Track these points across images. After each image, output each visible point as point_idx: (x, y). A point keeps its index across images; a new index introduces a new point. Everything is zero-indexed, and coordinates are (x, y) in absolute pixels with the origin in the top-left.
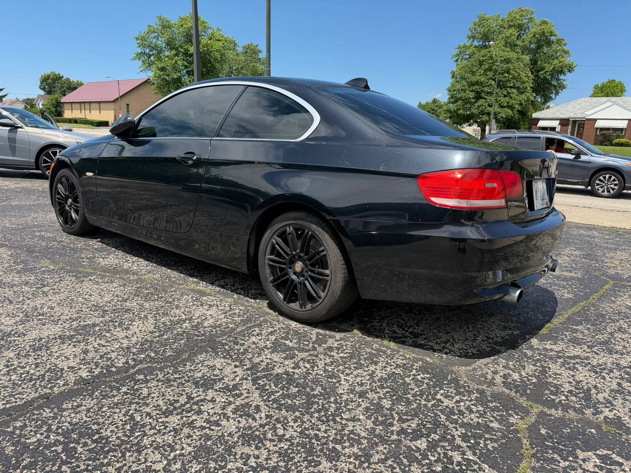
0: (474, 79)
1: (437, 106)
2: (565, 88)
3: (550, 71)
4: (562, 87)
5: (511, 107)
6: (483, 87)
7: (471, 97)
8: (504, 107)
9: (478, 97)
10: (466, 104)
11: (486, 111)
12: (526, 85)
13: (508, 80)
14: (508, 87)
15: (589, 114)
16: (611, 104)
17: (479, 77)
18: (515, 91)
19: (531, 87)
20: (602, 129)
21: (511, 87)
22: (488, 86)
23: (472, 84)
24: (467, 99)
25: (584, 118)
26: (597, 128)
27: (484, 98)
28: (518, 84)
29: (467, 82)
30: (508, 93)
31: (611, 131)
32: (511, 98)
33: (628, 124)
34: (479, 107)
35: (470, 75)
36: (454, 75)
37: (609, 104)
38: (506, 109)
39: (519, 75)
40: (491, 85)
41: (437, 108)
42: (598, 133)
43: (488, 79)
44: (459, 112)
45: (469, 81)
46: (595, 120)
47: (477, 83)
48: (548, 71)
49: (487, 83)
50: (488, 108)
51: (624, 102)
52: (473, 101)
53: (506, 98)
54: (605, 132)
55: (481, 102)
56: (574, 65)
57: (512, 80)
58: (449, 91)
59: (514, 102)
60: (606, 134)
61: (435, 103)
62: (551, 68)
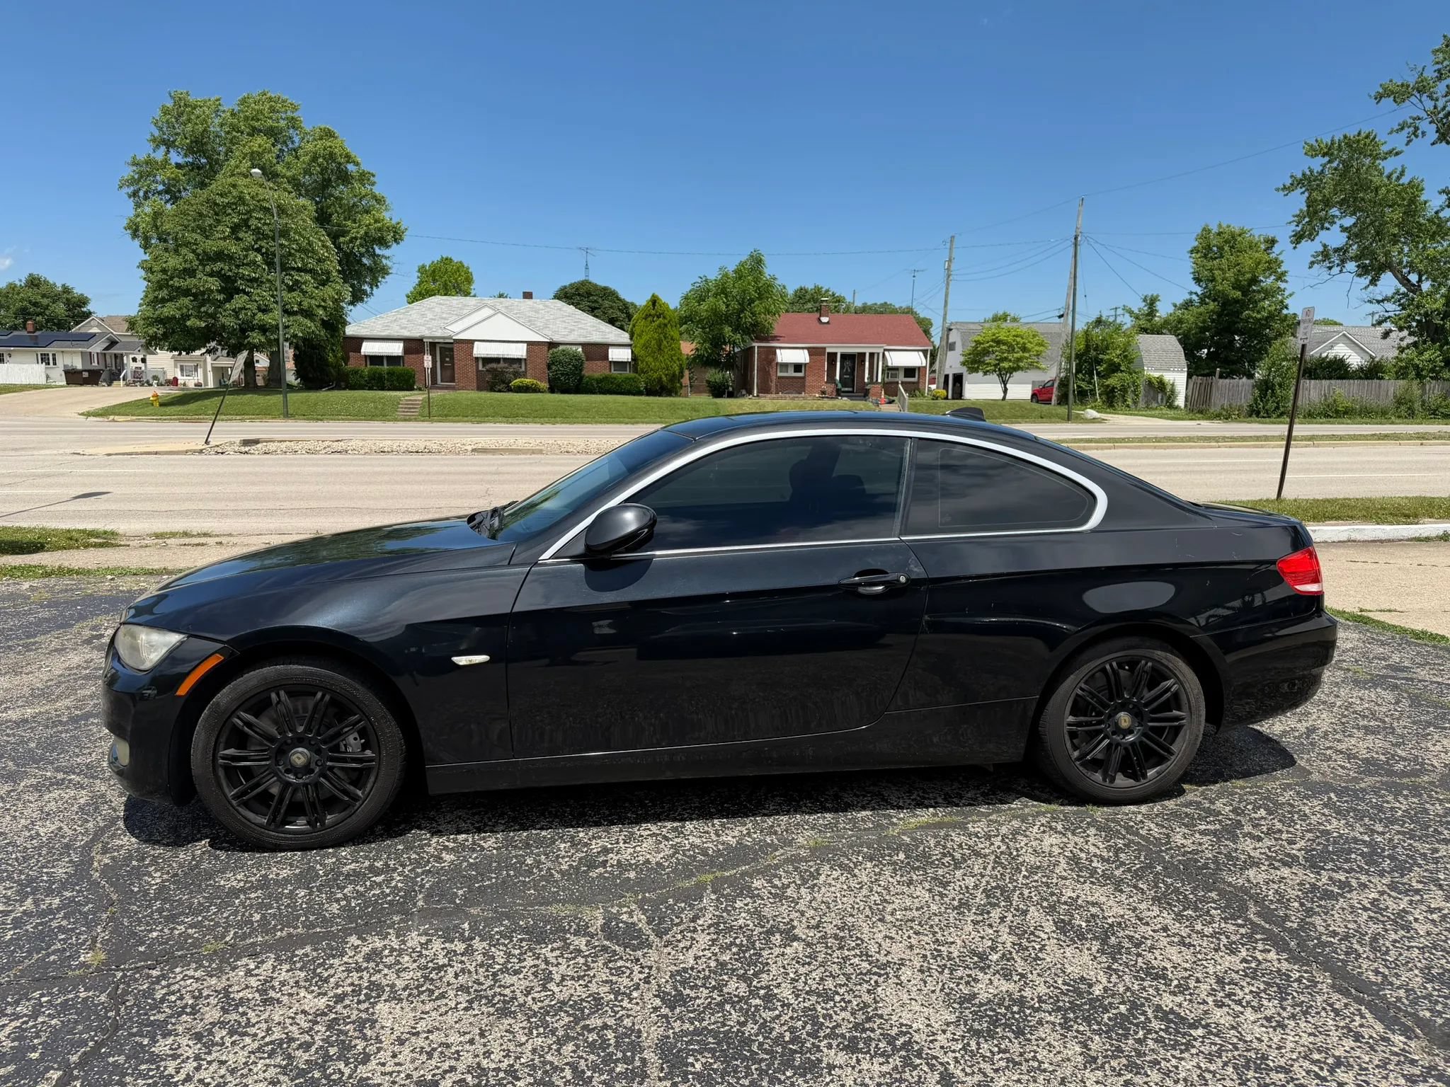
0: (211, 246)
1: (44, 296)
2: (388, 274)
3: (361, 238)
4: (384, 271)
5: (308, 314)
6: (238, 267)
7: (213, 288)
8: (295, 313)
9: (230, 289)
10: (203, 305)
11: (255, 322)
12: (327, 265)
13: (290, 254)
14: (293, 269)
15: (457, 330)
16: (492, 312)
17: (222, 243)
18: (308, 277)
19: (339, 272)
20: (487, 360)
21: (299, 270)
22: (247, 264)
23: (206, 258)
24: (203, 293)
25: (450, 337)
26: (477, 359)
27: (244, 292)
28: (311, 263)
29: (194, 251)
30: (296, 282)
31: (502, 364)
32: (304, 293)
33: (528, 351)
34: (236, 312)
35: (199, 237)
36: (136, 230)
37: (486, 312)
38: (299, 318)
39: (310, 244)
40: (254, 262)
41: (45, 301)
42: (481, 368)
43: (247, 250)
44: (188, 323)
45: (199, 251)
46: (471, 342)
47: (220, 256)
48: (356, 238)
49: (246, 256)
50: (260, 314)
51: (507, 307)
52: (220, 297)
53: (294, 294)
54: (494, 365)
55: (239, 301)
56: (402, 228)
57: (298, 255)
58: (150, 270)
59: (313, 302)
60: (495, 370)
61: (37, 286)
62: (362, 232)
